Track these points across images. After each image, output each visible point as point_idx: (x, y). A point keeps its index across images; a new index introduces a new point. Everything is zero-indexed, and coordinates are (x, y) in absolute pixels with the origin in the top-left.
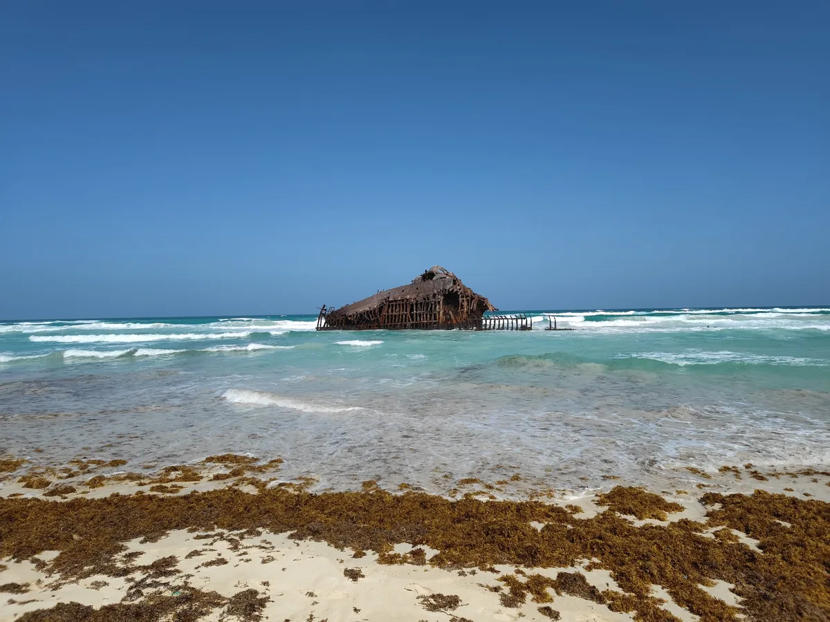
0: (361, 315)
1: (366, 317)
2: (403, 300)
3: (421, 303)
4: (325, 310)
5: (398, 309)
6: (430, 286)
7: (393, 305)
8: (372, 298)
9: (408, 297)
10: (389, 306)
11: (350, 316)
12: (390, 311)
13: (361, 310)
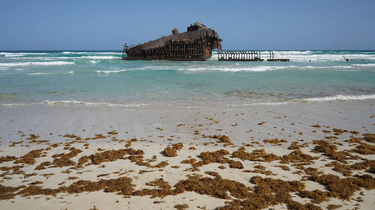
0: (154, 50)
1: (158, 51)
2: (180, 42)
3: (193, 44)
4: (127, 47)
5: (178, 47)
6: (198, 34)
7: (174, 45)
8: (159, 40)
9: (184, 40)
10: (171, 45)
11: (147, 51)
12: (172, 48)
13: (153, 47)
